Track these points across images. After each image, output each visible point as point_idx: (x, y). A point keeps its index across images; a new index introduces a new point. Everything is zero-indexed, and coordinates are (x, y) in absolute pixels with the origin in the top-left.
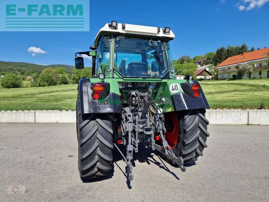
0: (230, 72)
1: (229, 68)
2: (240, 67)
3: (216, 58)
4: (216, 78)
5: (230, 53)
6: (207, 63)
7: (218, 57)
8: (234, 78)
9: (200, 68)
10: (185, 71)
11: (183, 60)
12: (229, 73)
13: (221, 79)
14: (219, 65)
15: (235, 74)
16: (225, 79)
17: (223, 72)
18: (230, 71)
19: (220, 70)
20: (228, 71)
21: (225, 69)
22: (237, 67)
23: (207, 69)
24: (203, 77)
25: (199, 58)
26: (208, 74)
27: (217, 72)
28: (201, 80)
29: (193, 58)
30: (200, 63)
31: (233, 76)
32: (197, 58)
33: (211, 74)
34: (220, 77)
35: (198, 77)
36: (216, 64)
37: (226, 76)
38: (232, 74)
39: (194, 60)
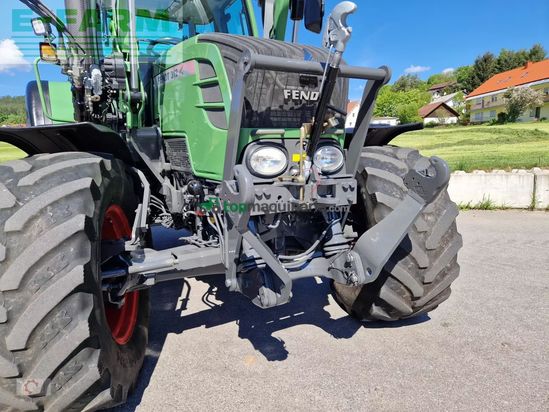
0: (496, 107)
1: (494, 99)
2: (515, 95)
3: (473, 78)
4: (464, 123)
5: (503, 65)
6: (453, 89)
7: (478, 75)
8: (503, 119)
9: (437, 99)
10: (399, 108)
11: (403, 86)
12: (492, 109)
13: (473, 124)
14: (475, 91)
15: (505, 110)
16: (482, 123)
17: (480, 107)
18: (495, 104)
19: (475, 103)
20: (492, 104)
21: (486, 101)
22: (508, 96)
23: (450, 104)
24: (435, 120)
25: (440, 79)
26: (450, 113)
27: (468, 108)
28: (432, 125)
29: (425, 80)
30: (440, 91)
31: (499, 115)
32: (436, 80)
33: (456, 114)
34: (472, 118)
35: (427, 121)
36: (469, 91)
37: (487, 115)
38: (498, 112)
39: (428, 83)
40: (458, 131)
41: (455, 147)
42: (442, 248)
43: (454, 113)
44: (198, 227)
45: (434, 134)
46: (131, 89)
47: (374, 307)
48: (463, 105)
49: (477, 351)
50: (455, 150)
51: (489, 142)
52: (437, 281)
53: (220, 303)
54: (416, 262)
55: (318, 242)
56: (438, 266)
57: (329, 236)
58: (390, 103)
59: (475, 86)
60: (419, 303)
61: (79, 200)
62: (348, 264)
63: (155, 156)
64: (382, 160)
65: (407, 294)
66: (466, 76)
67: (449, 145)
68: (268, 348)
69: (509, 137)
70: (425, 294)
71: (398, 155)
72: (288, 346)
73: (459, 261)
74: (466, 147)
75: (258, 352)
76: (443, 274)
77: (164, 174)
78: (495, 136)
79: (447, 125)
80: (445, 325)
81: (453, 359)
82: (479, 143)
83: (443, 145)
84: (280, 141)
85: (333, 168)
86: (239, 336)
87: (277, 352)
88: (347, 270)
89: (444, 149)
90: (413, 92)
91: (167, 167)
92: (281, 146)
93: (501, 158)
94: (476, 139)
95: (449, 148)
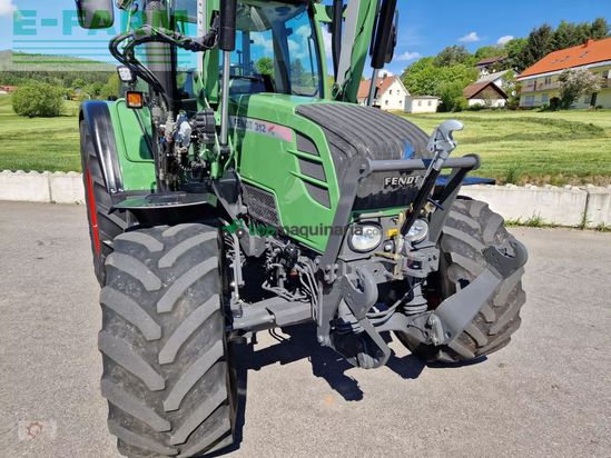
0: (549, 90)
1: (547, 81)
2: (571, 78)
3: (526, 54)
4: (513, 107)
5: (562, 41)
6: (502, 66)
7: (532, 50)
8: (555, 105)
9: (485, 77)
10: (442, 86)
11: (448, 59)
12: (544, 93)
13: (523, 109)
14: (528, 70)
15: (558, 95)
16: (532, 108)
17: (532, 89)
18: (548, 87)
19: (526, 84)
20: (544, 88)
21: (538, 83)
22: (563, 79)
23: (499, 84)
24: (481, 102)
25: (489, 52)
26: (498, 95)
27: (518, 89)
28: (477, 108)
29: (474, 53)
30: (488, 67)
31: (552, 101)
32: (485, 53)
33: (504, 96)
34: (522, 102)
35: (472, 102)
36: (522, 69)
37: (538, 99)
38: (551, 96)
39: (476, 57)
40: (505, 120)
41: (503, 142)
42: (507, 305)
43: (503, 95)
44: (281, 276)
45: (479, 120)
46: (221, 144)
47: (441, 352)
48: (512, 85)
49: (530, 393)
50: (503, 146)
51: (539, 137)
52: (500, 333)
53: (287, 336)
54: (484, 318)
55: (399, 302)
56: (503, 320)
57: (411, 297)
58: (433, 80)
59: (528, 63)
60: (481, 350)
61: (210, 279)
62: (428, 326)
63: (233, 201)
64: (457, 219)
65: (473, 343)
66: (518, 50)
67: (496, 139)
68: (344, 388)
69: (562, 132)
70: (488, 344)
71: (471, 213)
72: (362, 386)
73: (521, 315)
74: (515, 142)
75: (334, 391)
76: (506, 327)
77: (240, 216)
78: (547, 130)
79: (494, 109)
80: (501, 365)
81: (509, 402)
82: (529, 138)
83: (490, 139)
84: (376, 220)
85: (420, 238)
86: (315, 374)
87: (352, 392)
88: (428, 330)
89: (492, 144)
90: (459, 67)
91: (243, 209)
92: (377, 224)
93: (552, 161)
94: (525, 131)
95: (497, 143)
